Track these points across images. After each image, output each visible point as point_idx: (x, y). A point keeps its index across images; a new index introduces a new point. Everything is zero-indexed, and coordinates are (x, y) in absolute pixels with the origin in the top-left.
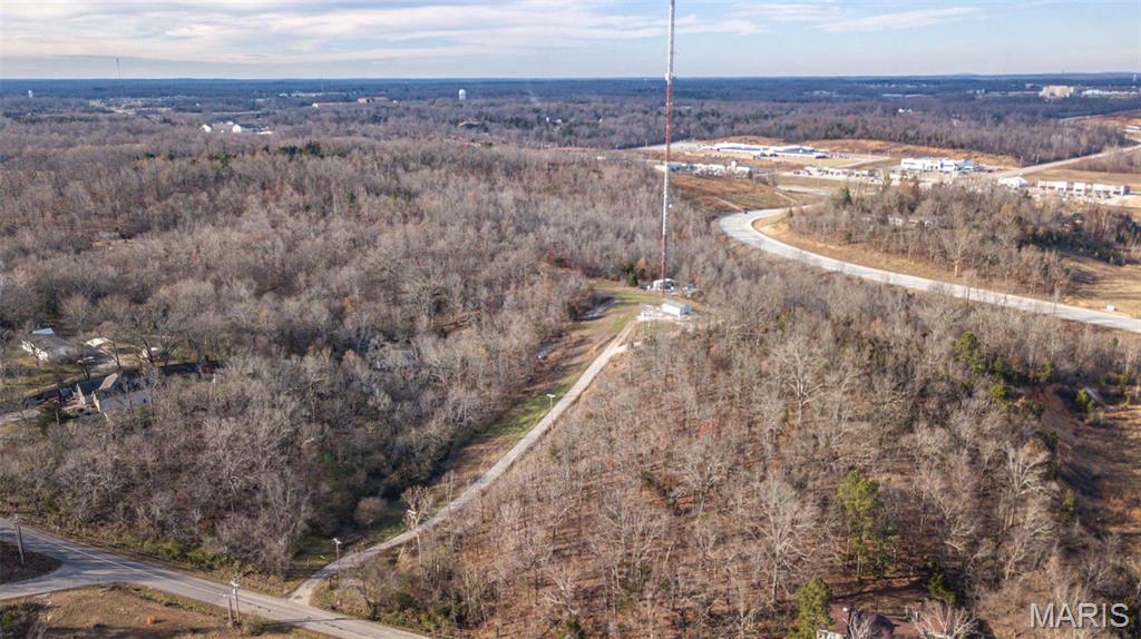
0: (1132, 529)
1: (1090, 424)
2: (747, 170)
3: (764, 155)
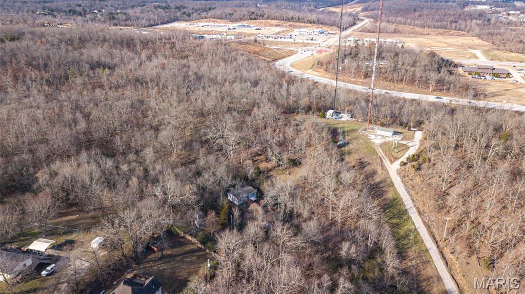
2: (233, 37)
3: (230, 29)
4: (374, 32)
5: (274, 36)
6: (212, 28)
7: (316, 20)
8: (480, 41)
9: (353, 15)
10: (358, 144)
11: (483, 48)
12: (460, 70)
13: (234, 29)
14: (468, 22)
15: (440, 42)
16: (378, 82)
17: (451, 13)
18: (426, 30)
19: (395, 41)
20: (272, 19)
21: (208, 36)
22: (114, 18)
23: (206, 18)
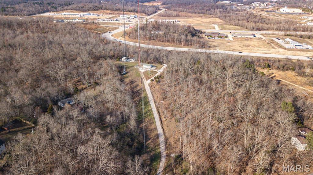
2: (82, 21)
3: (81, 16)
4: (165, 16)
5: (107, 20)
6: (70, 16)
7: (133, 10)
8: (219, 20)
9: (156, 7)
10: (132, 72)
11: (220, 23)
12: (204, 35)
13: (84, 16)
14: (215, 10)
15: (200, 21)
16: (156, 42)
17: (208, 5)
18: (194, 15)
19: (174, 21)
20: (107, 10)
21: (67, 21)
22: (5, 11)
23: (67, 10)
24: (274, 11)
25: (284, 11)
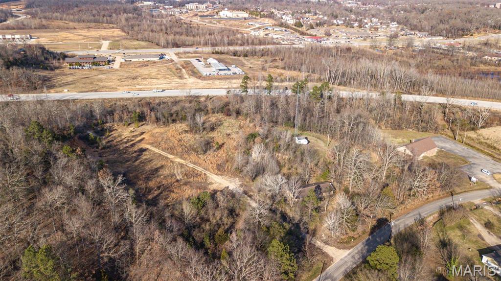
0: (156, 192)
1: (102, 149)
11: (116, 38)
12: (67, 61)
14: (120, 16)
15: (81, 35)
24: (211, 16)
25: (225, 16)
